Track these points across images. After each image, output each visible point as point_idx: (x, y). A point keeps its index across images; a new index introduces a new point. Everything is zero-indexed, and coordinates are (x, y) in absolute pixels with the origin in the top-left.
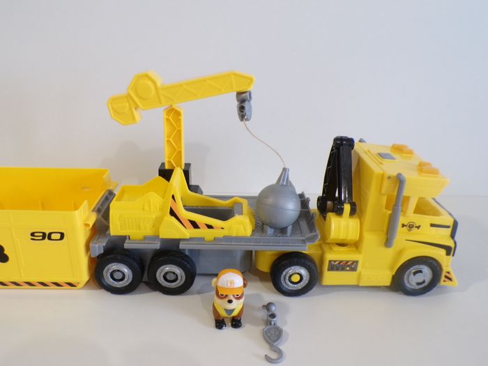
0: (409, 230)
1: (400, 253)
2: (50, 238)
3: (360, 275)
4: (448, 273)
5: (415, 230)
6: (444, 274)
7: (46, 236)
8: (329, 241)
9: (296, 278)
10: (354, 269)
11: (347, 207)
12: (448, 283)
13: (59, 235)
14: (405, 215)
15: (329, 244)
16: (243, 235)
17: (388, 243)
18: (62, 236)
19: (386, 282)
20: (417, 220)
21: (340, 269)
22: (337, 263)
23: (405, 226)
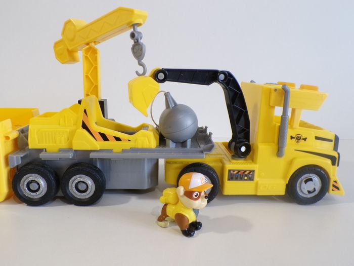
0: (298, 142)
1: (291, 163)
3: (257, 184)
4: (335, 182)
5: (302, 142)
6: (332, 183)
10: (251, 179)
12: (336, 192)
14: (292, 127)
16: (148, 147)
17: (279, 152)
19: (282, 191)
20: (303, 132)
21: (239, 178)
22: (235, 172)
23: (294, 138)
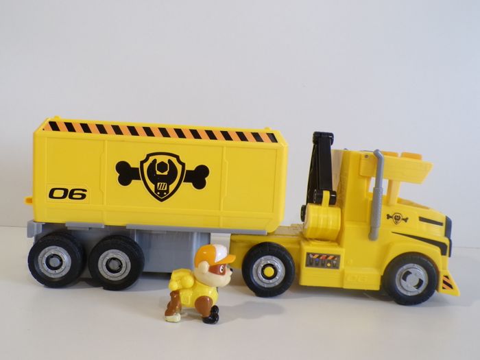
0: (396, 223)
1: (386, 248)
3: (343, 274)
4: (447, 277)
5: (402, 223)
6: (442, 278)
9: (269, 272)
10: (336, 266)
11: (326, 195)
12: (448, 290)
14: (388, 203)
15: (307, 239)
17: (372, 235)
19: (375, 285)
20: (405, 211)
21: (320, 265)
22: (316, 256)
23: (391, 217)
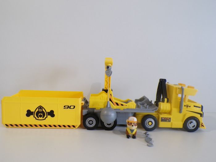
0: (187, 108)
1: (185, 115)
2: (70, 108)
3: (172, 123)
4: (202, 123)
5: (189, 107)
6: (201, 124)
7: (69, 107)
8: (160, 112)
9: (150, 123)
10: (170, 121)
11: (166, 99)
12: (203, 127)
13: (73, 107)
14: (185, 102)
15: (160, 113)
16: (133, 108)
17: (180, 111)
18: (74, 107)
19: (181, 126)
20: (189, 104)
23: (186, 106)
